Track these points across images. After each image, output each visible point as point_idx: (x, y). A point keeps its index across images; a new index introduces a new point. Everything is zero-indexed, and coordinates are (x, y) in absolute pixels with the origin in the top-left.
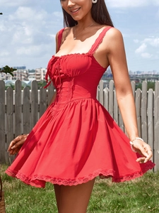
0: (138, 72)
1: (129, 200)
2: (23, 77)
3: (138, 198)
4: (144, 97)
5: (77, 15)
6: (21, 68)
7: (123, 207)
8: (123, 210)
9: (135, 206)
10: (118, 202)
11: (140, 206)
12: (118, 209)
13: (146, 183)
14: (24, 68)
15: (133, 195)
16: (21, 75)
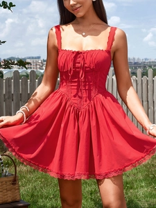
0: (146, 59)
1: (136, 181)
2: (38, 66)
3: (145, 179)
4: (150, 84)
5: (78, 12)
6: (36, 58)
7: (131, 188)
8: (131, 191)
9: (142, 187)
10: (127, 183)
11: (147, 187)
12: (126, 190)
13: (153, 165)
14: (39, 58)
15: (140, 176)
16: (36, 65)
